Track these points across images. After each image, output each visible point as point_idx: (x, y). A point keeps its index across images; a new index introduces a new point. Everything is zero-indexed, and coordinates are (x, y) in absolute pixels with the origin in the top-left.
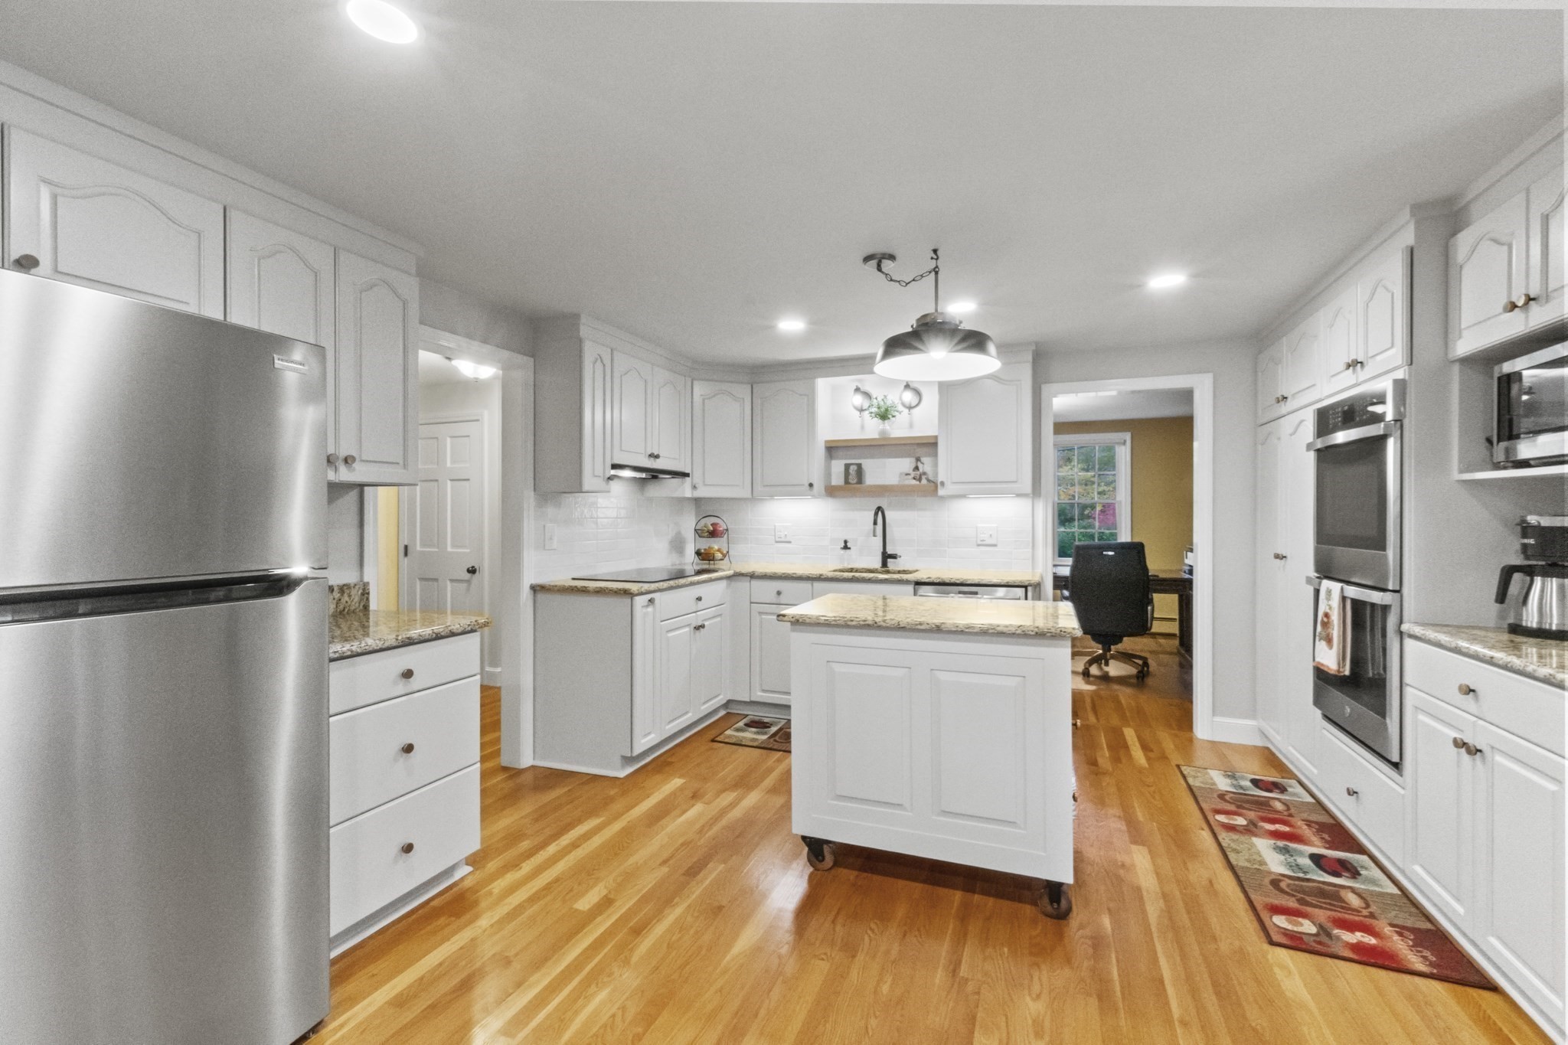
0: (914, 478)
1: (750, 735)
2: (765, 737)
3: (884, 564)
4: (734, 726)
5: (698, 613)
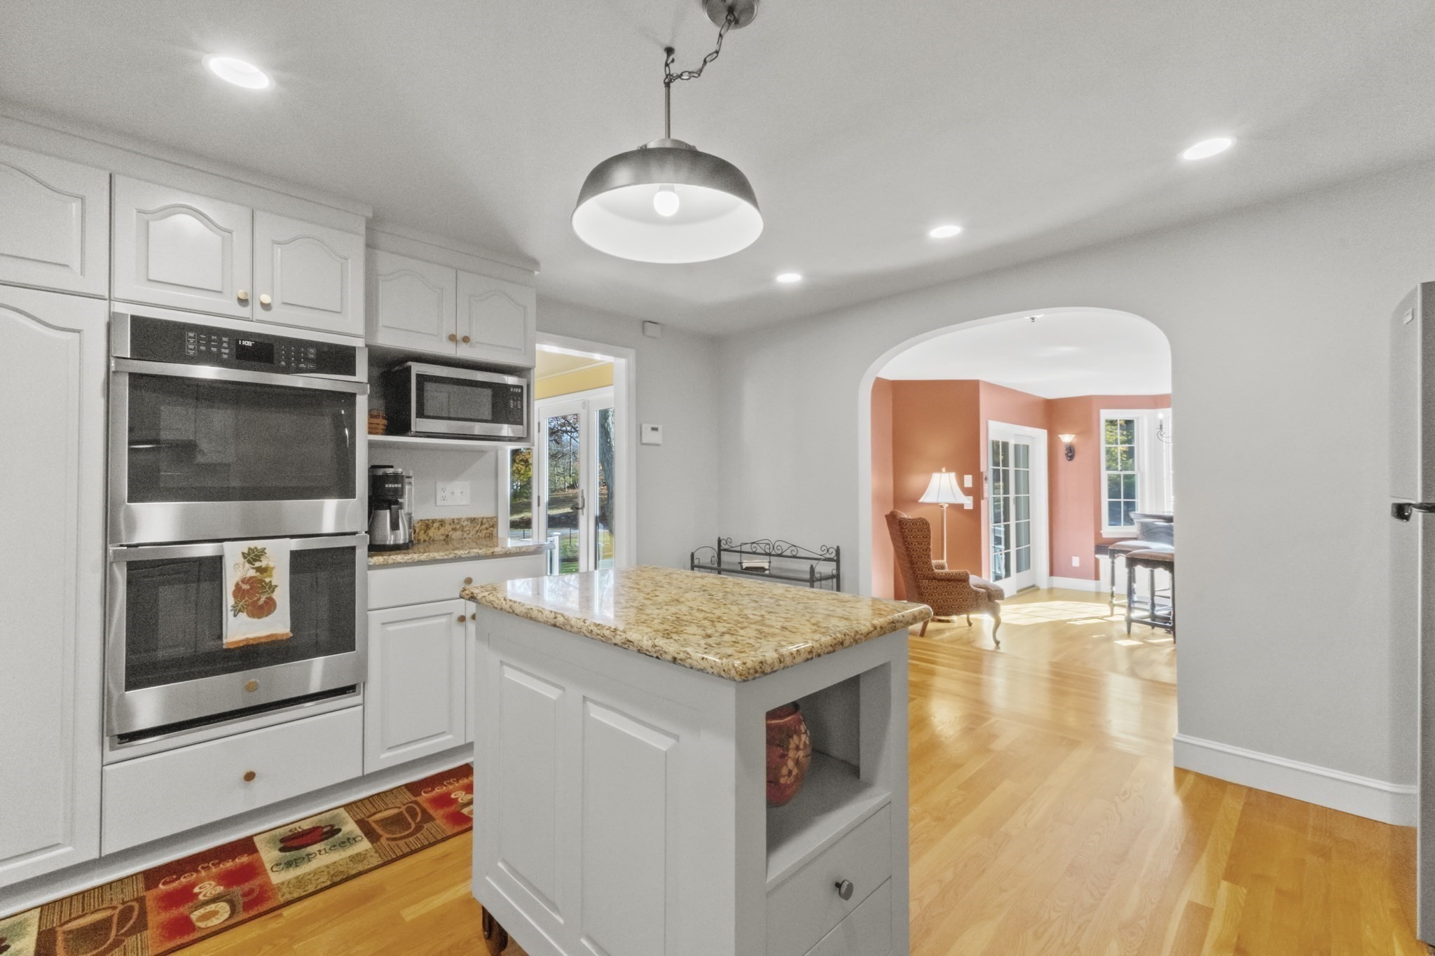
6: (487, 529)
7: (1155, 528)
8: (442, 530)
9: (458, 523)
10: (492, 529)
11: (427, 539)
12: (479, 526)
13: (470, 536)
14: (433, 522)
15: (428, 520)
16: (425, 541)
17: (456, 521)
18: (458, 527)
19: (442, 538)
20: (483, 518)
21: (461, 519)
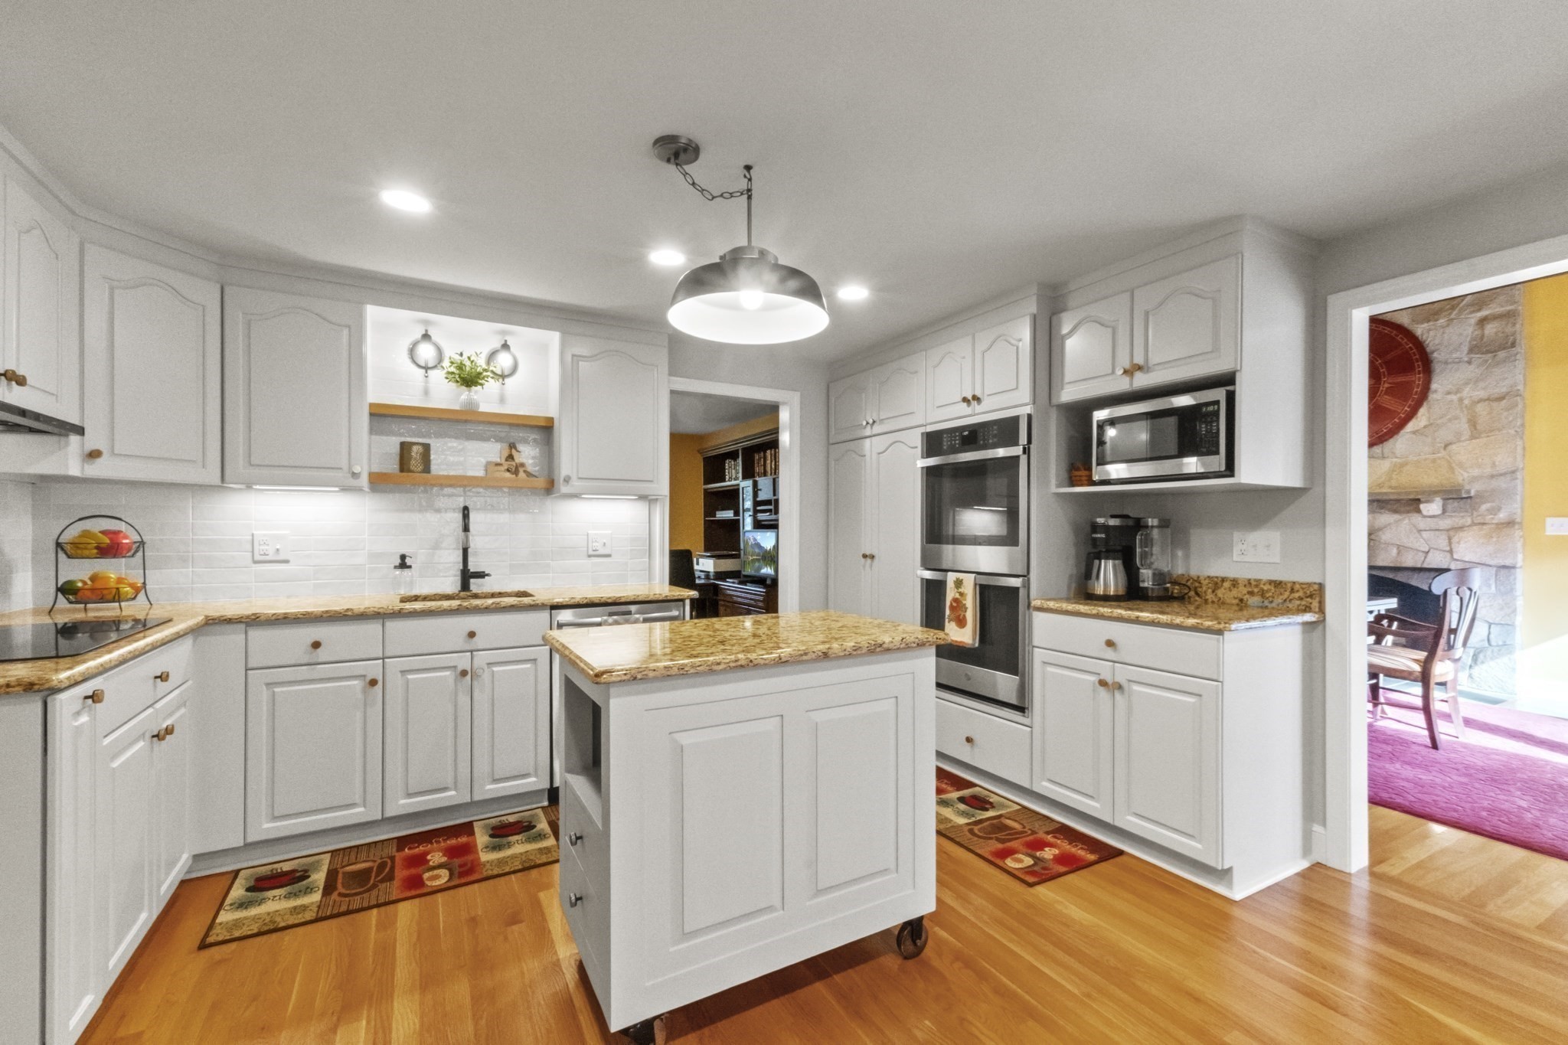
0: (508, 470)
1: (276, 904)
2: (316, 897)
3: (465, 586)
4: (228, 901)
5: (158, 706)
6: (1301, 599)
8: (1235, 592)
9: (1257, 586)
10: (1309, 599)
11: (1216, 600)
12: (1287, 593)
13: (1274, 605)
14: (1223, 580)
15: (1217, 577)
16: (1213, 602)
17: (1253, 583)
18: (1256, 590)
19: (1237, 601)
20: (1294, 583)
21: (1260, 580)
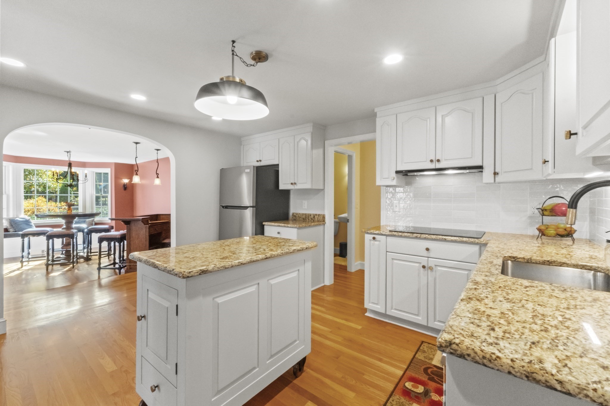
7: (19, 222)
